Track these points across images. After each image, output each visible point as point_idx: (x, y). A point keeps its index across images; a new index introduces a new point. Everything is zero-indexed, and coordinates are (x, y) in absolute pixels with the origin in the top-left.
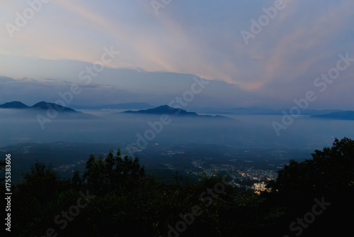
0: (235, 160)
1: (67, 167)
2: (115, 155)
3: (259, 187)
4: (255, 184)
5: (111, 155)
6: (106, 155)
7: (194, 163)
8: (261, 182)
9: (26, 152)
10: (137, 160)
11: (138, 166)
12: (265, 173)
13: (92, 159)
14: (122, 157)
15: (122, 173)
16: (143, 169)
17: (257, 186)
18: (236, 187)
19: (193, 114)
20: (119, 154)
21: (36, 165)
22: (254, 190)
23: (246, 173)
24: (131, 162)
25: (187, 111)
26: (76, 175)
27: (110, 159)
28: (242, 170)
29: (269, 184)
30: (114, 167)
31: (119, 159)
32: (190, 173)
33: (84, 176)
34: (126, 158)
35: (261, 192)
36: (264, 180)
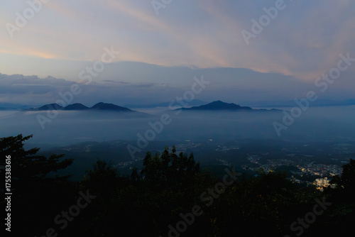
0: (293, 155)
1: (125, 164)
2: (170, 152)
3: (322, 183)
4: (317, 180)
5: (166, 152)
6: (161, 152)
7: (250, 158)
8: (323, 178)
9: (88, 151)
10: (192, 156)
11: (194, 162)
12: (328, 168)
13: (148, 156)
14: (178, 153)
15: (178, 169)
16: (198, 165)
17: (319, 182)
18: (296, 183)
19: (248, 108)
20: (174, 151)
21: (98, 162)
22: (315, 186)
23: (306, 169)
24: (186, 158)
25: (241, 106)
26: (135, 171)
27: (166, 155)
28: (302, 165)
29: (333, 180)
30: (170, 164)
31: (174, 156)
32: (247, 168)
33: (142, 173)
34: (181, 154)
35: (324, 187)
36: (327, 175)
